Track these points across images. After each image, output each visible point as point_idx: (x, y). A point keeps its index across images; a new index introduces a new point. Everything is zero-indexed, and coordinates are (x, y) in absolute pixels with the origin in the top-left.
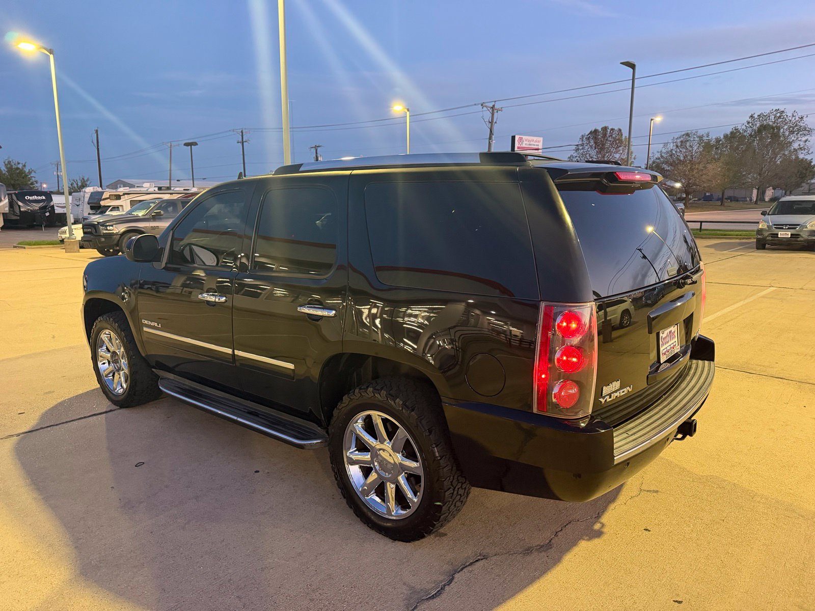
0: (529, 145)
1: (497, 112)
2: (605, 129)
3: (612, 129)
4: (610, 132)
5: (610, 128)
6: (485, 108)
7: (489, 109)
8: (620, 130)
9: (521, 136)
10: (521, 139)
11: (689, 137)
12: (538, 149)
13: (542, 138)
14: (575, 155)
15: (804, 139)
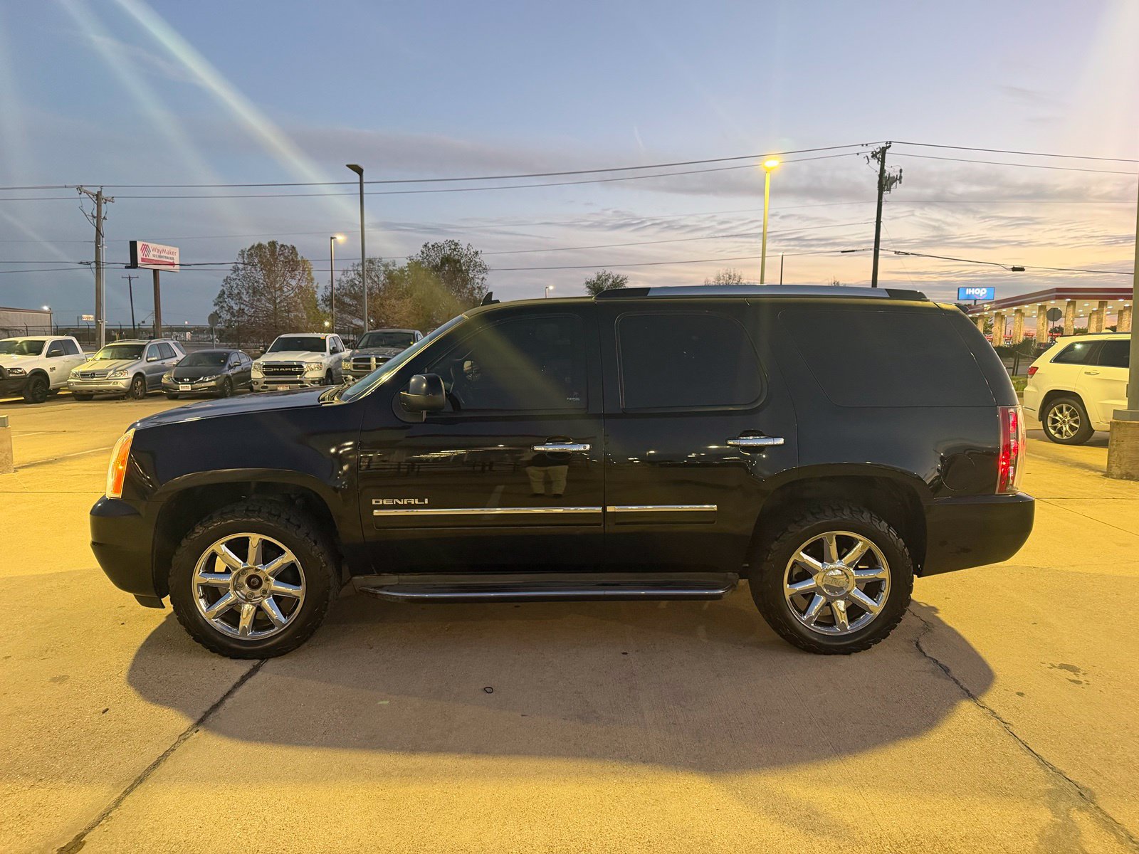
0: (160, 256)
1: (105, 203)
2: (273, 244)
3: (282, 246)
4: (280, 249)
5: (280, 243)
6: (84, 195)
7: (92, 196)
8: (293, 248)
9: (145, 243)
10: (145, 248)
11: (373, 264)
12: (173, 264)
13: (178, 249)
14: (234, 276)
15: (481, 277)
